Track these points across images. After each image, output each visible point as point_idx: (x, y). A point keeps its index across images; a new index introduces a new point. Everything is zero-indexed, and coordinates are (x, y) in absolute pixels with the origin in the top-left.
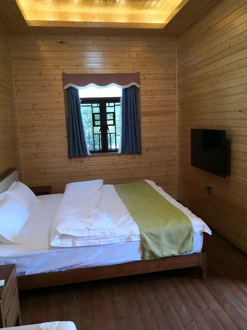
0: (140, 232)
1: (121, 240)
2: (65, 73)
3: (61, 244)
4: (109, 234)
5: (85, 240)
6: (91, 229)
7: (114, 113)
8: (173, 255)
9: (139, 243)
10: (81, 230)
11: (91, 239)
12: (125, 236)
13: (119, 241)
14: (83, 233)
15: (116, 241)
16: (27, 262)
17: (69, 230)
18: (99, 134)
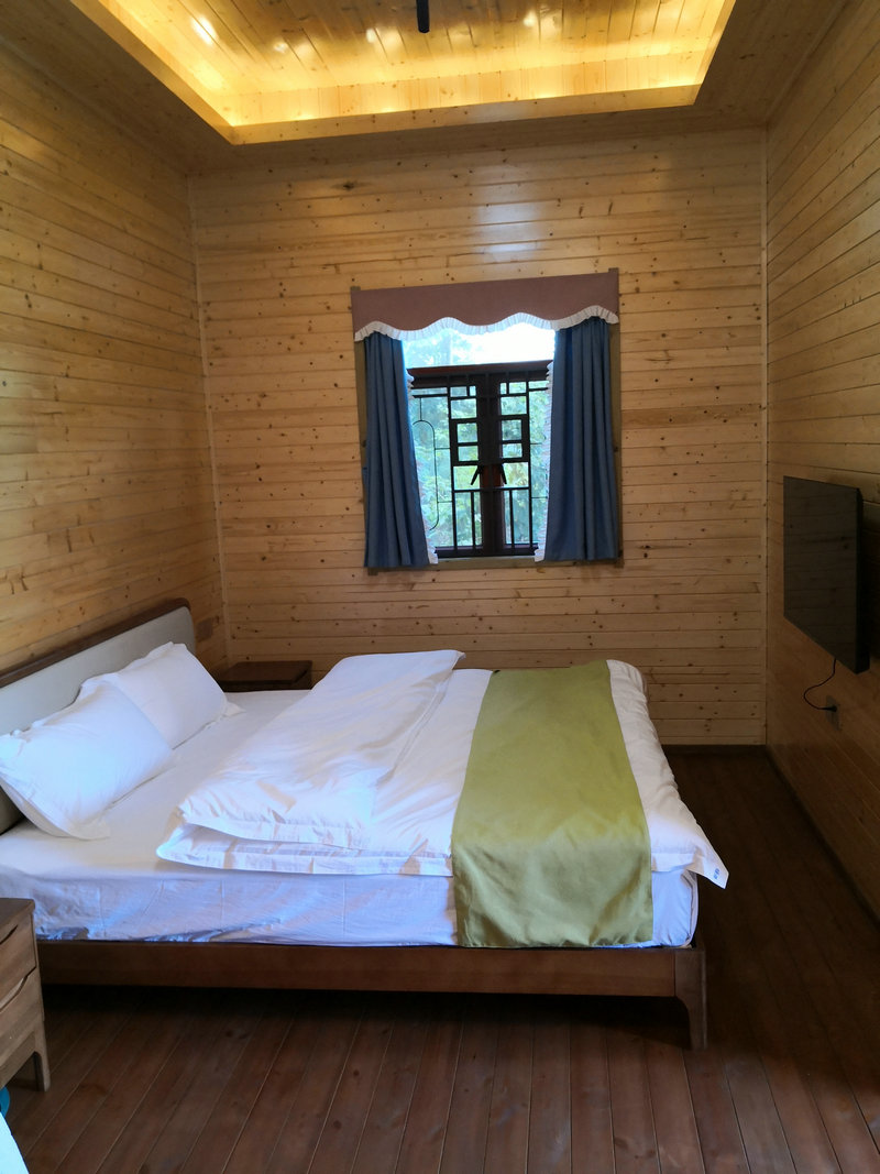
0: (452, 847)
1: (384, 865)
2: (358, 288)
3: (190, 857)
4: (343, 842)
5: (265, 852)
6: (286, 817)
7: (525, 420)
8: (567, 942)
9: (445, 885)
10: (252, 819)
11: (284, 852)
12: (398, 855)
13: (377, 870)
14: (259, 828)
15: (365, 866)
16: (92, 898)
17: (216, 815)
18: (472, 492)
